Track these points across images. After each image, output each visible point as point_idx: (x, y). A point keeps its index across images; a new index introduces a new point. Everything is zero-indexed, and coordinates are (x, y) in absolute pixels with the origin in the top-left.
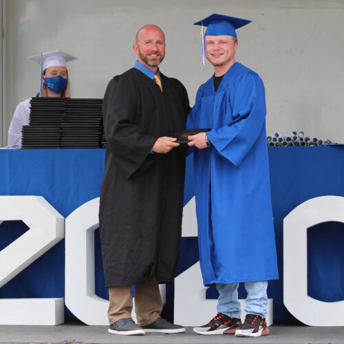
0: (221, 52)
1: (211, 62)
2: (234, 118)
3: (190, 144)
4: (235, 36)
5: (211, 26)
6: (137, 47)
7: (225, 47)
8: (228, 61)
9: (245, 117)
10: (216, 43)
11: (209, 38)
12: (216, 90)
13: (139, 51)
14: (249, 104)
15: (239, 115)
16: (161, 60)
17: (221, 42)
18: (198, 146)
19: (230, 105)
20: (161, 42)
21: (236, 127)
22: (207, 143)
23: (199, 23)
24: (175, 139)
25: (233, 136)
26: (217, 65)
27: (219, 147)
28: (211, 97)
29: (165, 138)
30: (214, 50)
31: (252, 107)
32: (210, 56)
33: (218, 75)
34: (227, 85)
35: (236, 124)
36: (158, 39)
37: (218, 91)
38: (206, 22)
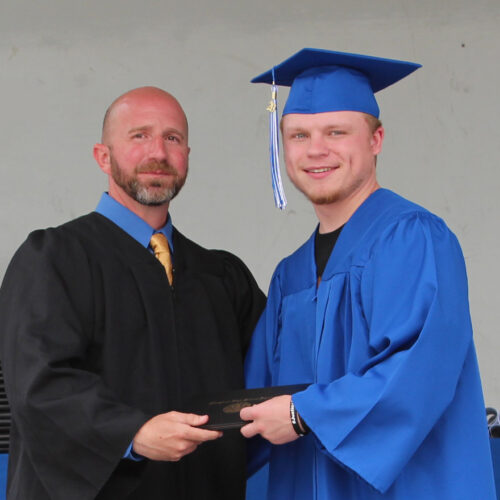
0: (331, 161)
1: (303, 191)
2: (373, 351)
3: (247, 430)
4: (373, 111)
5: (300, 84)
6: (105, 152)
7: (342, 146)
8: (355, 186)
9: (405, 344)
10: (316, 135)
11: (296, 121)
12: (319, 273)
13: (113, 162)
14: (417, 308)
15: (386, 342)
16: (177, 188)
17: (330, 131)
18: (269, 435)
19: (363, 314)
20: (177, 135)
21: (377, 375)
22: (296, 427)
23: (265, 79)
24: (204, 419)
25: (371, 403)
26: (320, 202)
27: (330, 437)
28: (308, 295)
29: (174, 415)
30: (310, 157)
31: (424, 314)
32: (302, 176)
33: (327, 229)
34: (351, 258)
35: (378, 368)
36: (169, 125)
37: (325, 275)
38: (284, 75)
